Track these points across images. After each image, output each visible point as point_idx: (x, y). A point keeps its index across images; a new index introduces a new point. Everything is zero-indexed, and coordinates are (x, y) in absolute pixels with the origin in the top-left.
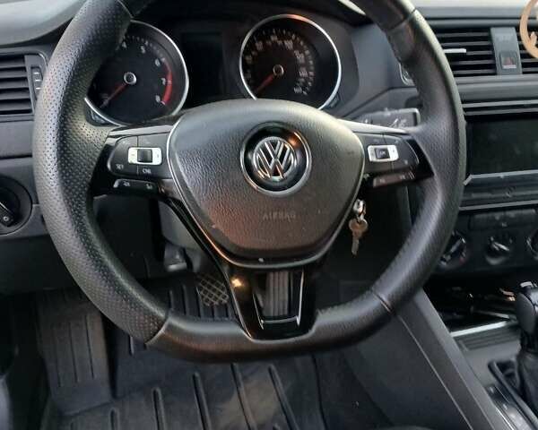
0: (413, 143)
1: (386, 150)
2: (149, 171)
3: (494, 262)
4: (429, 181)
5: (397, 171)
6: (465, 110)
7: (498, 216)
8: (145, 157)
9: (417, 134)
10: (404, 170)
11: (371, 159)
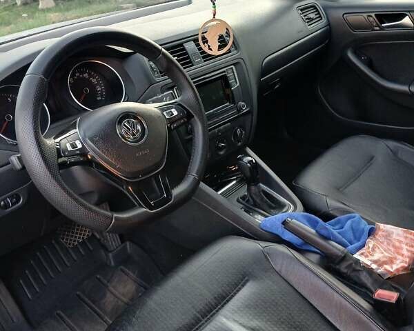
0: (179, 105)
1: (171, 112)
2: (78, 152)
3: (222, 153)
4: (193, 119)
5: (179, 119)
6: (194, 82)
7: (216, 130)
8: (74, 146)
9: (180, 101)
10: (181, 118)
11: (167, 117)
